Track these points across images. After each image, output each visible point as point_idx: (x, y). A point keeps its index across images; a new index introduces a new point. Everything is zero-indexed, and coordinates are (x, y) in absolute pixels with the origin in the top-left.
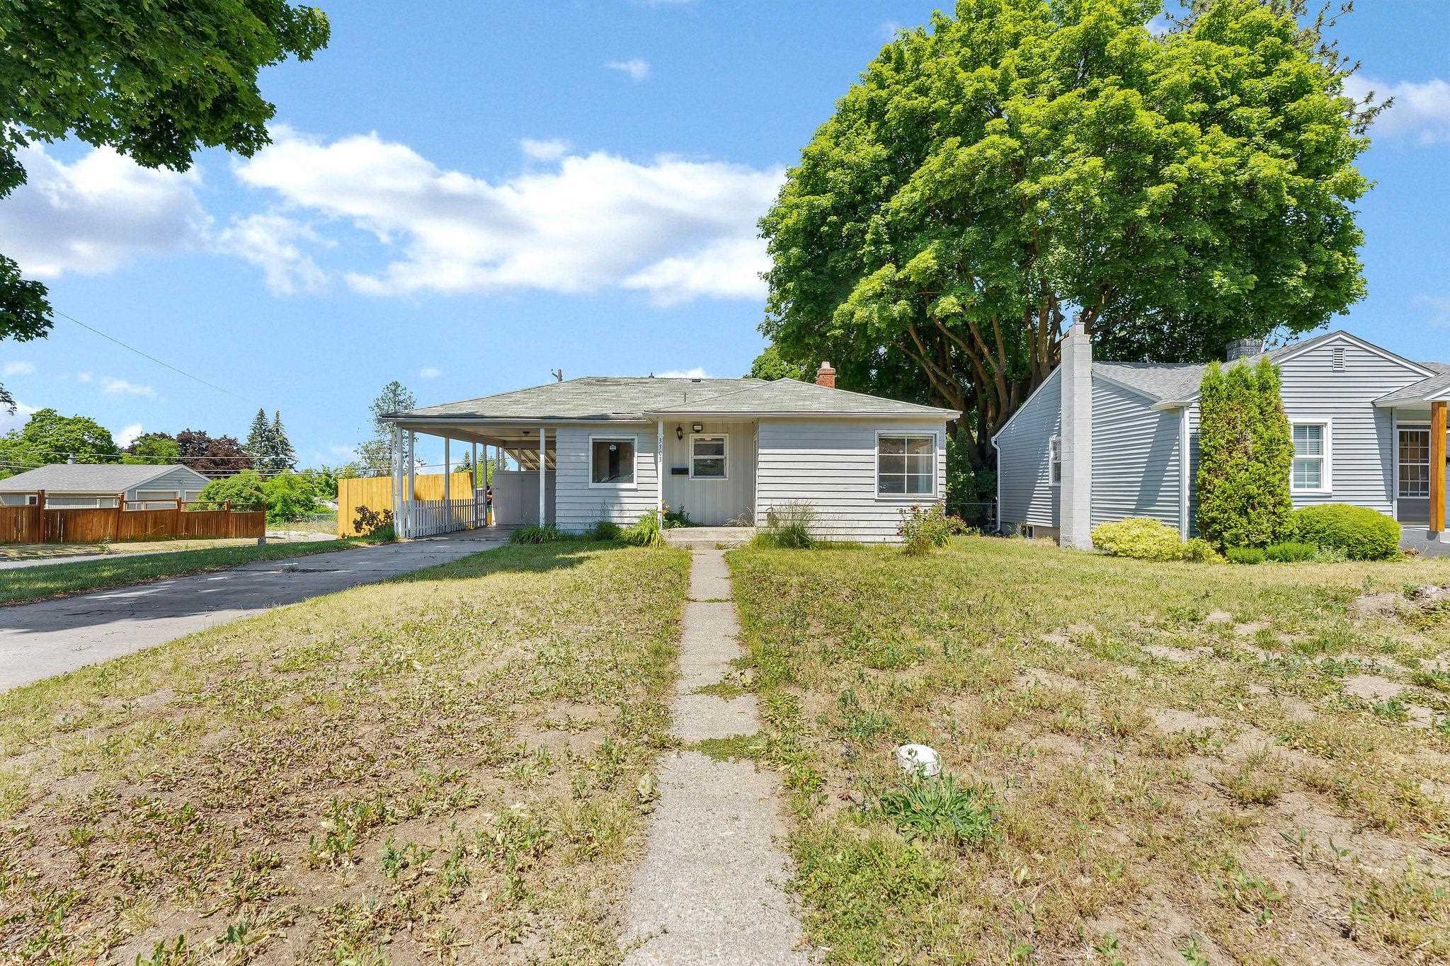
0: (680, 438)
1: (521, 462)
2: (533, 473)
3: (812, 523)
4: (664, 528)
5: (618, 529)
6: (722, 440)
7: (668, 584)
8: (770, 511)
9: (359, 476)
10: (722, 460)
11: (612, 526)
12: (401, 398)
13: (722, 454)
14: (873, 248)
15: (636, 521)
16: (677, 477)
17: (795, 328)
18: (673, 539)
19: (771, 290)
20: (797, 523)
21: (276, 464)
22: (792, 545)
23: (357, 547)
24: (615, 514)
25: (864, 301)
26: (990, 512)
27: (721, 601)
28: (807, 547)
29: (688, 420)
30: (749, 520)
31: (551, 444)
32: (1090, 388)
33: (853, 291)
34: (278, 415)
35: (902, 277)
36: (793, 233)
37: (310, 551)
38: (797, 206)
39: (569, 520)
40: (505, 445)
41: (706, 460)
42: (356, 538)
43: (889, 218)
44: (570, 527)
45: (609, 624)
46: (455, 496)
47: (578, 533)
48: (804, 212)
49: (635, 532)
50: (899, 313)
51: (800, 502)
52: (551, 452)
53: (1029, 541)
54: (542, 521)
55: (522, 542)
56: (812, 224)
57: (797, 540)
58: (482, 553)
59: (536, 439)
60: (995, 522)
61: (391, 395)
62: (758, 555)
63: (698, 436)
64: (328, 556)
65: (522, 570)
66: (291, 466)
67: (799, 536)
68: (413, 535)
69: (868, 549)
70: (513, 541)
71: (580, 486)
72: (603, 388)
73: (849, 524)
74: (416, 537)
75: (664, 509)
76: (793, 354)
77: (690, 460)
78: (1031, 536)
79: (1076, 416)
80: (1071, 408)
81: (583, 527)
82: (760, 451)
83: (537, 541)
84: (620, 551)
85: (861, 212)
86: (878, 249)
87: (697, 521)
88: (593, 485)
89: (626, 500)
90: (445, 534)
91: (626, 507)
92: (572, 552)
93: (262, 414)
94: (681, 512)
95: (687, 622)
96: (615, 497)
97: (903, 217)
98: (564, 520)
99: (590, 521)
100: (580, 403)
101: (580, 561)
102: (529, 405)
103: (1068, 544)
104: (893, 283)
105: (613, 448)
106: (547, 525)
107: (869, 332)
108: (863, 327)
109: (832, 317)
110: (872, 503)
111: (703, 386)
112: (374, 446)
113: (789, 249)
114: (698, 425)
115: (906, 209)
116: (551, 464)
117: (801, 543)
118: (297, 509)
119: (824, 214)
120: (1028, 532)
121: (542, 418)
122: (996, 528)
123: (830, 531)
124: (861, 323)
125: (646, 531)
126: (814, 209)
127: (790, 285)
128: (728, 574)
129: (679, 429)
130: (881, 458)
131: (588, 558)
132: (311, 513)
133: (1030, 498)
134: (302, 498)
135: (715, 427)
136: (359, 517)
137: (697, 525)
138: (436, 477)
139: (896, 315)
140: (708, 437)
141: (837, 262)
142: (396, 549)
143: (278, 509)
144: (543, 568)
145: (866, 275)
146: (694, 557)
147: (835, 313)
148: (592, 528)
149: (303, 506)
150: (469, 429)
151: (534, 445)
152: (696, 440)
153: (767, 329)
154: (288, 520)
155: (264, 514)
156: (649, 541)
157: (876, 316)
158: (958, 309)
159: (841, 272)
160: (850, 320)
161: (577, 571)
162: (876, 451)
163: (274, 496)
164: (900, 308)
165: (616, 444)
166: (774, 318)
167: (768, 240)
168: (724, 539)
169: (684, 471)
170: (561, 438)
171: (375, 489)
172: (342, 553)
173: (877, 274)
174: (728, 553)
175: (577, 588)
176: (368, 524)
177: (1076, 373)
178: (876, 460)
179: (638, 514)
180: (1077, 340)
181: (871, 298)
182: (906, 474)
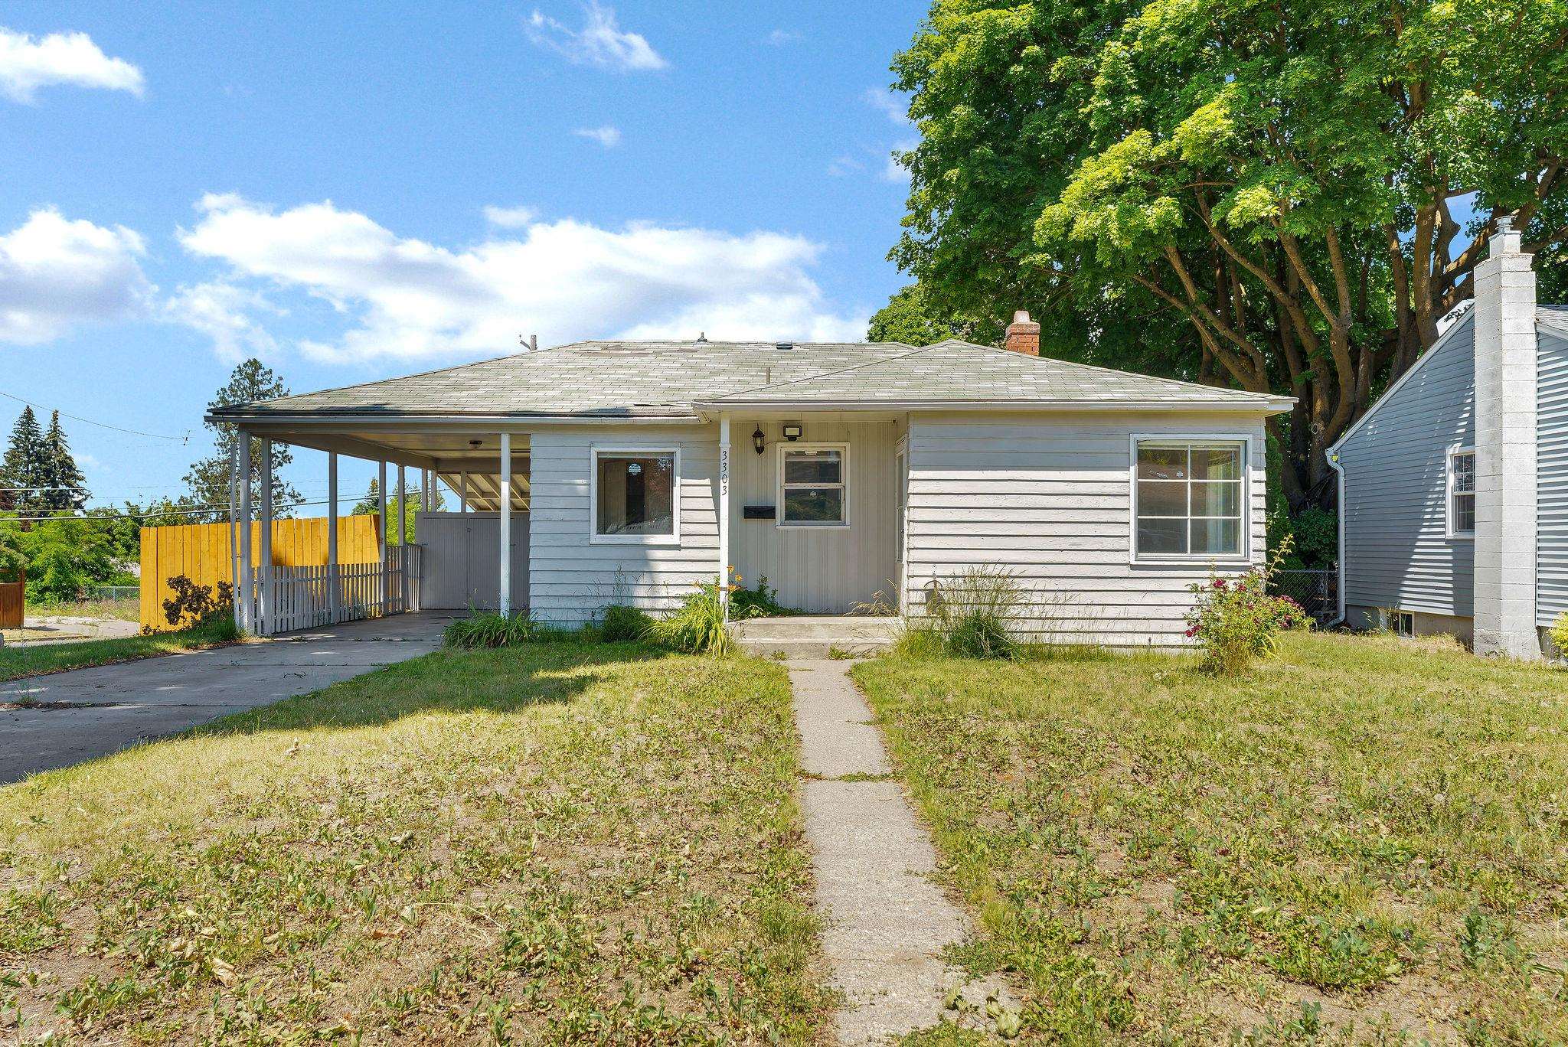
0: (760, 450)
1: (465, 497)
2: (488, 516)
3: (1013, 611)
4: (731, 619)
5: (648, 621)
6: (838, 455)
7: (756, 738)
8: (931, 586)
9: (191, 521)
10: (838, 491)
11: (633, 614)
12: (264, 387)
13: (837, 480)
14: (1108, 102)
15: (679, 605)
16: (755, 524)
17: (959, 253)
18: (748, 640)
19: (915, 184)
20: (985, 610)
21: (53, 501)
22: (976, 652)
23: (165, 653)
24: (642, 591)
25: (1094, 199)
26: (1324, 587)
27: (870, 778)
28: (1005, 655)
29: (774, 416)
30: (889, 605)
31: (521, 465)
32: (1533, 354)
33: (1069, 182)
34: (55, 418)
35: (1163, 154)
36: (957, 78)
37: (73, 662)
38: (963, 29)
39: (554, 603)
40: (438, 465)
41: (807, 492)
42: (165, 636)
43: (1138, 46)
44: (555, 615)
45: (655, 842)
46: (347, 557)
47: (570, 627)
48: (980, 38)
49: (678, 626)
50: (1159, 219)
51: (990, 570)
52: (520, 478)
53: (1406, 641)
54: (505, 606)
55: (467, 644)
56: (994, 60)
57: (986, 644)
58: (391, 669)
59: (493, 454)
60: (1334, 605)
61: (247, 383)
62: (919, 674)
63: (793, 447)
64: (105, 673)
65: (468, 706)
66: (78, 505)
67: (988, 635)
68: (269, 628)
69: (1122, 660)
70: (452, 642)
71: (575, 541)
72: (615, 360)
73: (1084, 612)
74: (275, 634)
75: (731, 582)
76: (955, 300)
77: (777, 491)
78: (1409, 630)
79: (1506, 406)
80: (1496, 392)
81: (578, 616)
82: (912, 474)
83: (495, 643)
84: (653, 665)
85: (1083, 38)
86: (1117, 105)
87: (791, 604)
88: (597, 539)
89: (662, 566)
90: (326, 627)
91: (662, 578)
92: (561, 666)
93: (29, 415)
94: (762, 589)
95: (818, 834)
96: (642, 563)
97: (1166, 44)
98: (544, 603)
99: (593, 604)
100: (574, 387)
101: (581, 685)
102: (481, 391)
103: (1492, 647)
104: (1145, 165)
105: (635, 469)
106: (513, 611)
107: (1099, 258)
108: (1088, 246)
109: (1031, 229)
110: (1125, 571)
111: (798, 356)
112: (217, 470)
113: (949, 109)
114: (793, 428)
115: (1172, 29)
116: (520, 501)
117: (993, 648)
118: (82, 579)
119: (1017, 43)
120: (1404, 624)
121: (504, 414)
122: (1336, 616)
123: (1048, 625)
124: (1086, 241)
125: (700, 625)
126: (996, 32)
127: (952, 174)
128: (866, 714)
129: (758, 434)
130: (1141, 488)
131: (594, 678)
132: (105, 585)
133: (1407, 560)
134: (89, 559)
135: (824, 430)
136: (173, 595)
137: (792, 613)
138: (314, 523)
139: (1152, 223)
140: (811, 449)
141: (1040, 129)
142: (236, 658)
143: (49, 577)
144: (510, 701)
145: (1095, 153)
146: (792, 676)
147: (1038, 223)
148: (598, 617)
149: (92, 572)
150: (372, 436)
151: (490, 466)
152: (789, 455)
153: (906, 256)
154: (66, 597)
155: (21, 587)
156: (704, 643)
157: (1113, 227)
158: (1273, 211)
159: (1045, 149)
160: (1065, 235)
161: (574, 709)
162: (1131, 474)
163: (42, 556)
164: (1161, 211)
165: (639, 462)
166: (917, 236)
167: (911, 93)
168: (844, 640)
169: (765, 512)
170: (540, 449)
171: (205, 546)
172: (134, 666)
173: (1114, 149)
174: (857, 667)
175: (577, 748)
176: (190, 608)
177: (1507, 327)
178: (1132, 490)
179: (682, 591)
180: (1506, 264)
181: (1104, 192)
182: (1189, 517)
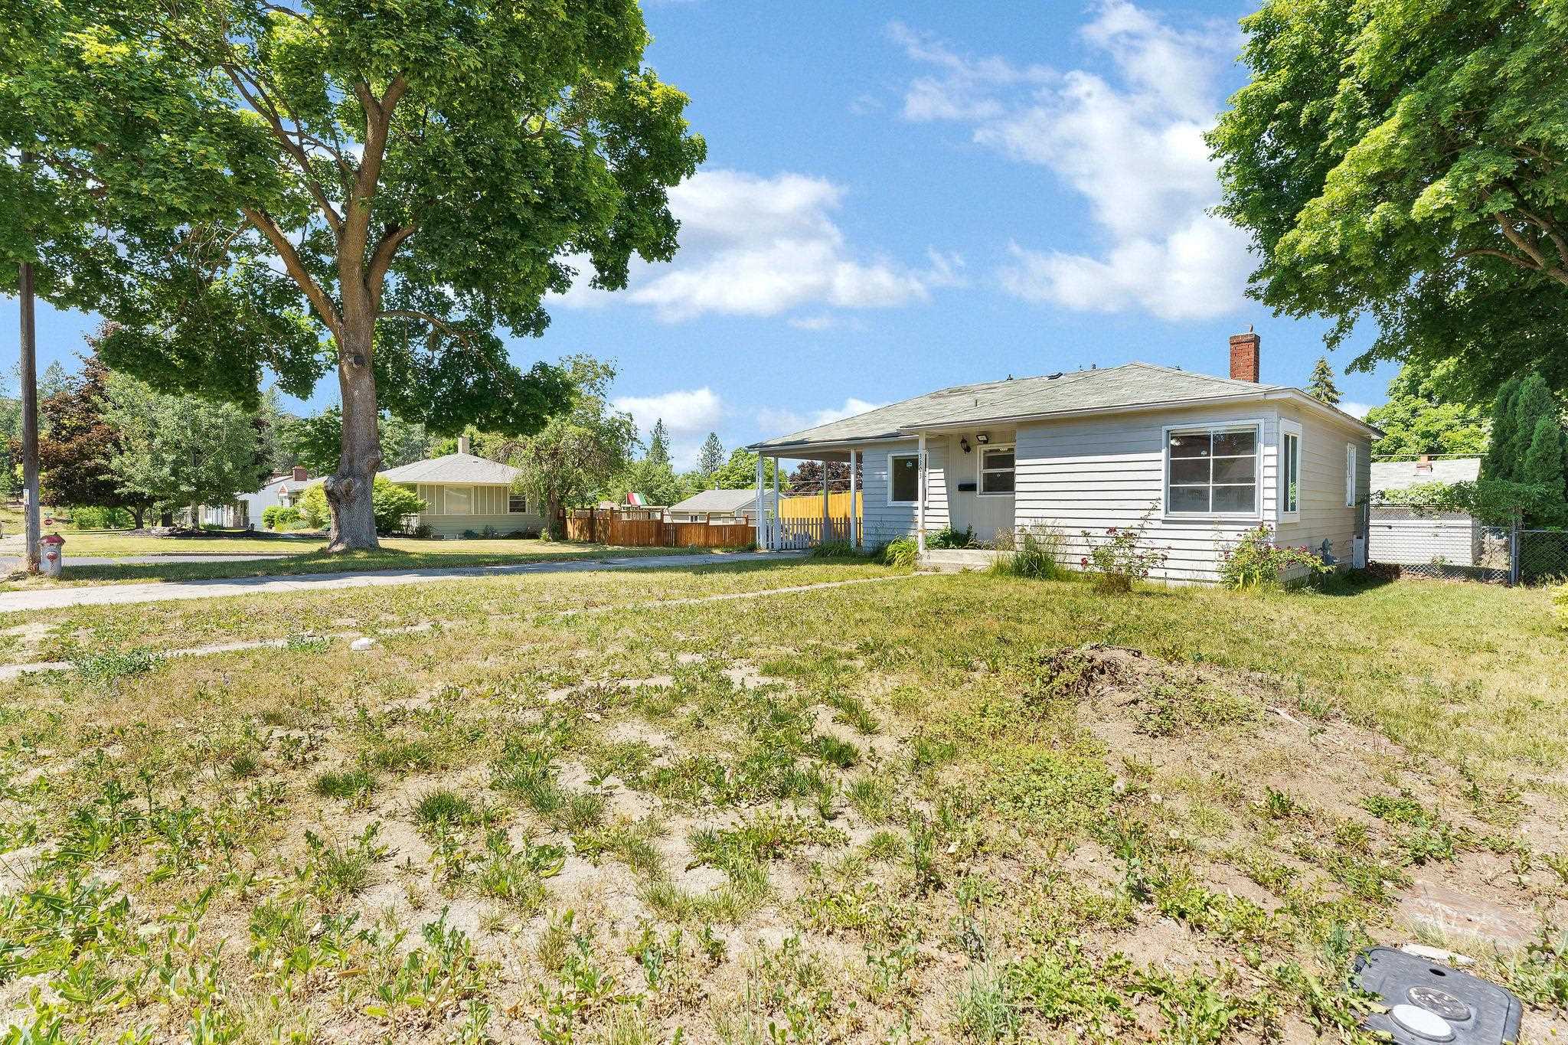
0: (966, 450)
3: (1060, 549)
4: (926, 548)
6: (1012, 450)
8: (1023, 532)
10: (1012, 473)
13: (1012, 466)
16: (967, 494)
22: (1031, 573)
24: (912, 533)
28: (1049, 577)
29: (974, 430)
41: (995, 474)
57: (1025, 567)
63: (987, 447)
67: (1027, 562)
71: (877, 505)
77: (978, 474)
82: (1018, 462)
88: (894, 503)
94: (969, 533)
96: (911, 515)
105: (909, 465)
110: (1157, 524)
114: (987, 436)
117: (1029, 571)
129: (964, 441)
130: (1171, 464)
135: (1002, 436)
140: (996, 448)
152: (985, 452)
162: (1162, 455)
165: (908, 461)
168: (973, 563)
169: (972, 488)
170: (867, 457)
178: (1162, 465)
182: (1211, 485)
